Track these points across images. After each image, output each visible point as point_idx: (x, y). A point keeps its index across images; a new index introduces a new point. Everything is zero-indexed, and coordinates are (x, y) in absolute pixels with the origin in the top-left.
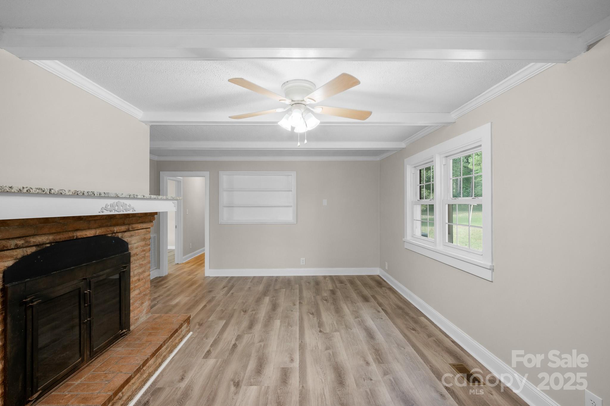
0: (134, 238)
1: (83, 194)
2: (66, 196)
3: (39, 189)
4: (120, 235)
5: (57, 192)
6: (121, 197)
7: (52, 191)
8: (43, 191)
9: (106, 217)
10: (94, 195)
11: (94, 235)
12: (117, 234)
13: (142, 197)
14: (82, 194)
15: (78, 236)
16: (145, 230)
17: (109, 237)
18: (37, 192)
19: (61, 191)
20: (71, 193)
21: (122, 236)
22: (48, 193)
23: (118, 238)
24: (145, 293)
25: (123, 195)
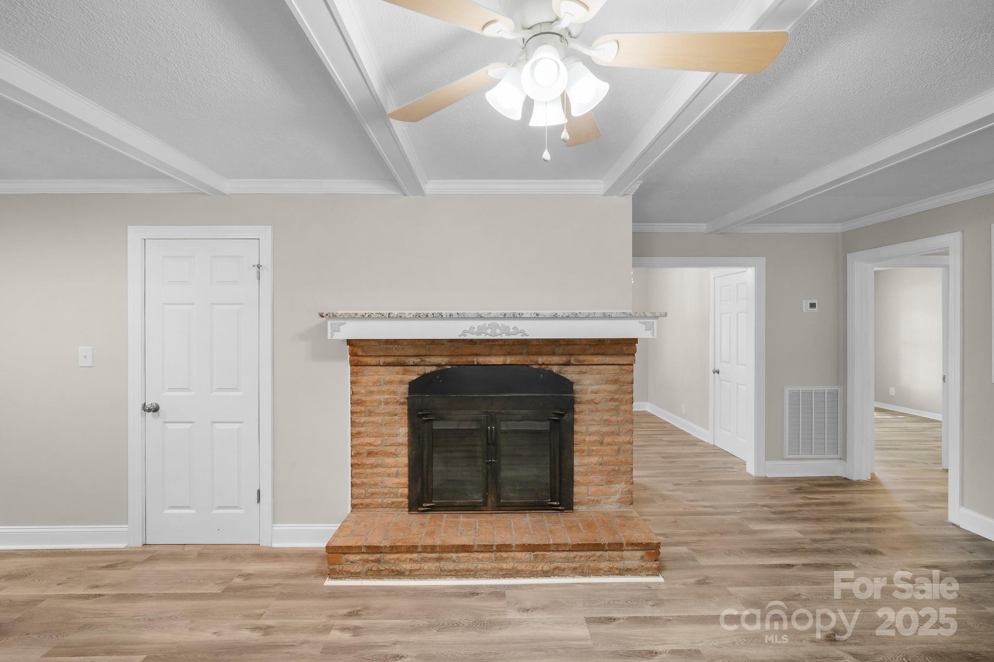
0: (586, 376)
1: (427, 316)
2: (405, 319)
3: (379, 314)
4: (555, 369)
5: (396, 315)
6: (486, 317)
7: (391, 315)
8: (383, 315)
9: (513, 342)
10: (442, 316)
11: (503, 363)
12: (550, 367)
13: (535, 315)
14: (425, 316)
15: (479, 362)
16: (617, 366)
17: (535, 368)
18: (377, 317)
19: (400, 315)
20: (411, 316)
21: (560, 370)
22: (387, 317)
23: (551, 372)
24: (617, 468)
25: (491, 315)
